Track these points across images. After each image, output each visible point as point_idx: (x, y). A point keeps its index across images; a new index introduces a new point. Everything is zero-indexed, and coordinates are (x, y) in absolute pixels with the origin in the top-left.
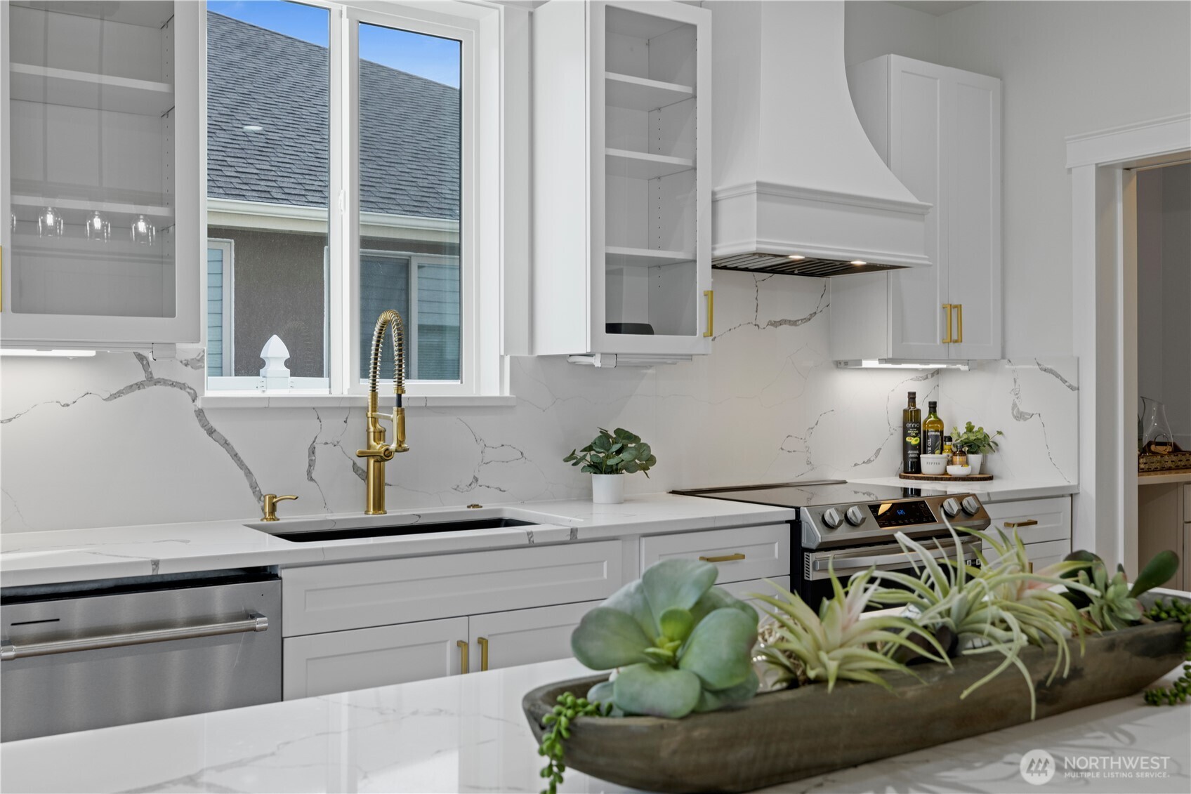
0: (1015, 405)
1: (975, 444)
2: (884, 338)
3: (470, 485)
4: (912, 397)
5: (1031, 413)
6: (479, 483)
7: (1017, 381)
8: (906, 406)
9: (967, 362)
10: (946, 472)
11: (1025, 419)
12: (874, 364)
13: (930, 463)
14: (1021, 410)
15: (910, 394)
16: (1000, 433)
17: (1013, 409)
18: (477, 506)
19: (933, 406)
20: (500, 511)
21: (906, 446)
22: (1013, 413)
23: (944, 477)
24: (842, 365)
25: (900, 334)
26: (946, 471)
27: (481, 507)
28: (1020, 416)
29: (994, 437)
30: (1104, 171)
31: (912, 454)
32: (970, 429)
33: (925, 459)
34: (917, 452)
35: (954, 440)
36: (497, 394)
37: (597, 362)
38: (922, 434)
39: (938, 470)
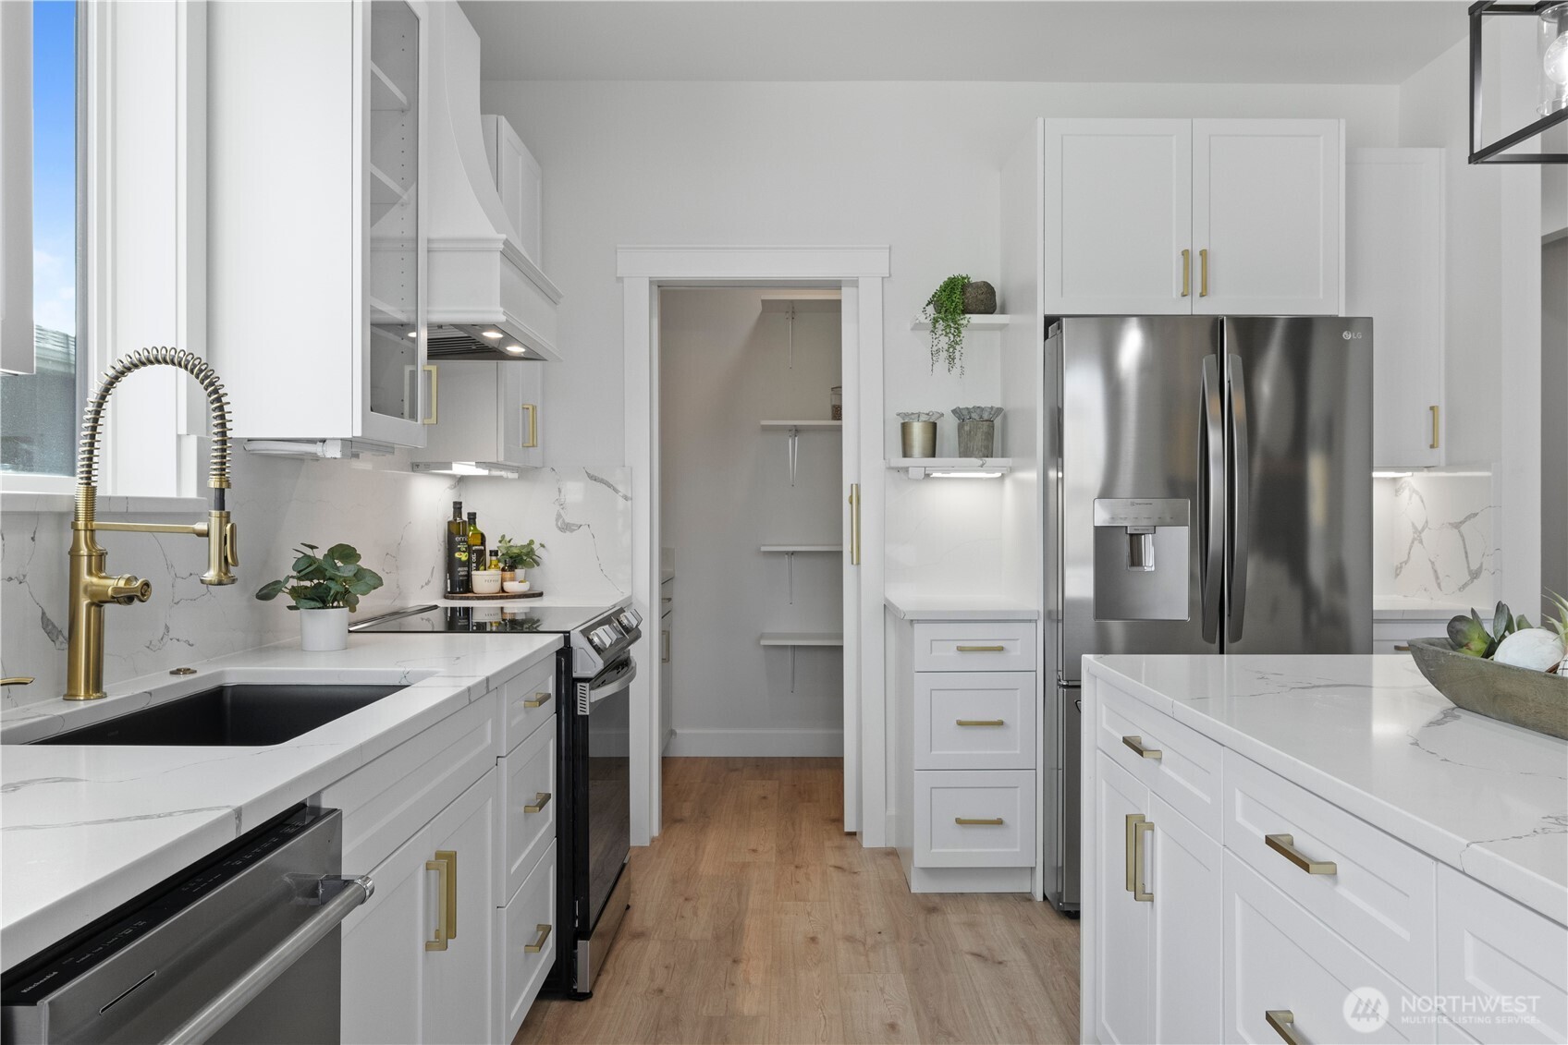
0: (559, 516)
1: (516, 560)
3: (162, 639)
4: (457, 507)
5: (579, 523)
6: (172, 634)
7: (563, 491)
8: (451, 519)
10: (503, 590)
11: (572, 531)
13: (484, 580)
14: (567, 521)
15: (455, 503)
16: (542, 546)
17: (557, 520)
18: (187, 671)
19: (474, 516)
20: (221, 674)
21: (454, 563)
22: (557, 524)
23: (503, 594)
24: (420, 468)
26: (502, 588)
27: (195, 672)
28: (566, 527)
29: (538, 551)
31: (462, 571)
33: (477, 576)
34: (466, 569)
35: (500, 554)
36: (173, 494)
37: (334, 452)
38: (469, 550)
39: (494, 588)
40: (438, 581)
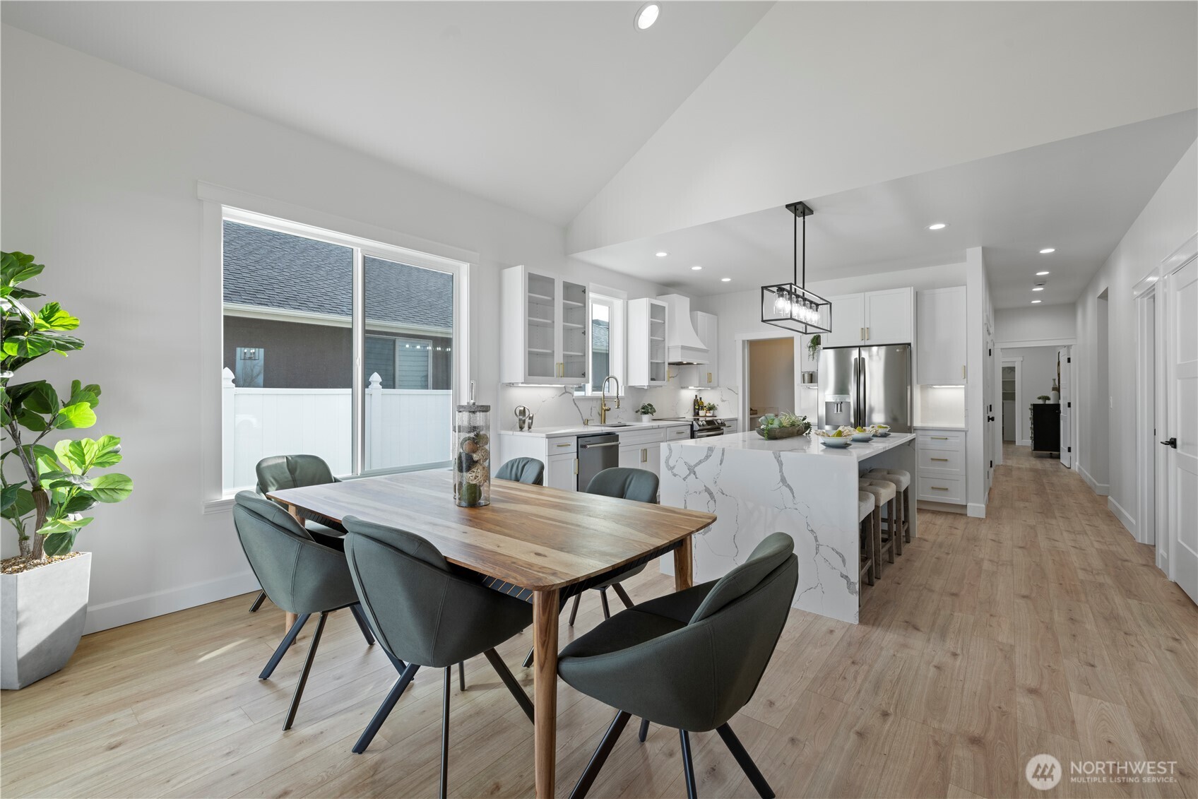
0: (722, 398)
1: (711, 408)
2: (696, 381)
4: (696, 396)
5: (726, 400)
7: (722, 392)
8: (695, 398)
9: (710, 387)
12: (693, 388)
13: (702, 413)
16: (718, 405)
19: (701, 398)
21: (695, 409)
22: (721, 400)
23: (706, 416)
24: (682, 388)
25: (700, 381)
28: (723, 401)
29: (716, 406)
30: (743, 341)
31: (697, 411)
32: (710, 404)
33: (700, 412)
35: (706, 407)
37: (646, 388)
38: (699, 406)
39: (704, 415)
40: (692, 412)
